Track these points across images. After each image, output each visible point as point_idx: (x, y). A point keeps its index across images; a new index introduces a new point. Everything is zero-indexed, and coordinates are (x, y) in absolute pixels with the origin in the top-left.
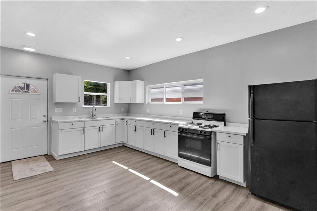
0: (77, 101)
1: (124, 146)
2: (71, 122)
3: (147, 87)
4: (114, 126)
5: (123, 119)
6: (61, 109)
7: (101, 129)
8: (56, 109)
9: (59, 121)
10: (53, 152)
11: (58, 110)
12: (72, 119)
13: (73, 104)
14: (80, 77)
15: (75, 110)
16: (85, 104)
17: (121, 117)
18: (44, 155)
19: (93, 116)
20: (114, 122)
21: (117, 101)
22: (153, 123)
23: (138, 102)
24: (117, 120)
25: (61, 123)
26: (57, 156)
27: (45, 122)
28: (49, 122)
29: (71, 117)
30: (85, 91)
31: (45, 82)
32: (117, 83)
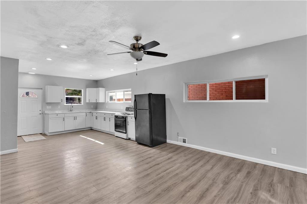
0: (60, 102)
1: (91, 129)
2: (56, 114)
3: (107, 92)
4: (84, 117)
5: (91, 112)
6: (50, 106)
7: (75, 118)
8: (47, 106)
9: (49, 113)
10: (46, 132)
11: (48, 107)
12: (57, 112)
13: (57, 104)
14: (62, 87)
15: (59, 107)
16: (66, 103)
17: (89, 111)
18: (40, 134)
19: (71, 111)
20: (84, 114)
21: (87, 101)
22: (105, 114)
23: (100, 102)
24: (86, 113)
25: (50, 114)
26: (48, 133)
27: (40, 114)
28: (43, 114)
29: (57, 111)
30: (67, 95)
31: (41, 91)
32: (87, 89)
